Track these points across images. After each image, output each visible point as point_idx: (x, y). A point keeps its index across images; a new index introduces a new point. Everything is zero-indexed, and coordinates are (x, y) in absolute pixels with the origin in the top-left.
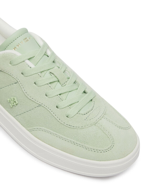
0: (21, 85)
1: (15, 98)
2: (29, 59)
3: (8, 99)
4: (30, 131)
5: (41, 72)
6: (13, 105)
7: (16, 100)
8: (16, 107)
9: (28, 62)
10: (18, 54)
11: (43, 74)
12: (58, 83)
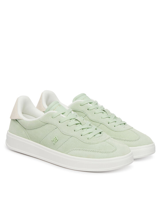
0: (59, 128)
1: (56, 137)
2: (62, 114)
3: (52, 140)
4: (67, 153)
5: (70, 119)
6: (55, 141)
7: (57, 138)
8: (57, 142)
9: (62, 115)
10: (56, 112)
11: (71, 120)
12: (81, 125)
